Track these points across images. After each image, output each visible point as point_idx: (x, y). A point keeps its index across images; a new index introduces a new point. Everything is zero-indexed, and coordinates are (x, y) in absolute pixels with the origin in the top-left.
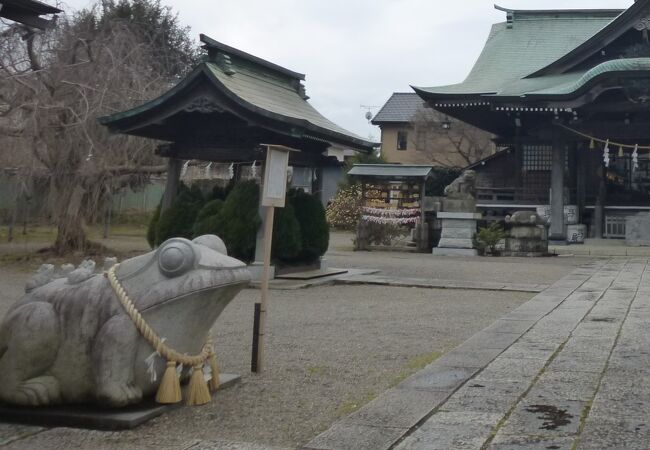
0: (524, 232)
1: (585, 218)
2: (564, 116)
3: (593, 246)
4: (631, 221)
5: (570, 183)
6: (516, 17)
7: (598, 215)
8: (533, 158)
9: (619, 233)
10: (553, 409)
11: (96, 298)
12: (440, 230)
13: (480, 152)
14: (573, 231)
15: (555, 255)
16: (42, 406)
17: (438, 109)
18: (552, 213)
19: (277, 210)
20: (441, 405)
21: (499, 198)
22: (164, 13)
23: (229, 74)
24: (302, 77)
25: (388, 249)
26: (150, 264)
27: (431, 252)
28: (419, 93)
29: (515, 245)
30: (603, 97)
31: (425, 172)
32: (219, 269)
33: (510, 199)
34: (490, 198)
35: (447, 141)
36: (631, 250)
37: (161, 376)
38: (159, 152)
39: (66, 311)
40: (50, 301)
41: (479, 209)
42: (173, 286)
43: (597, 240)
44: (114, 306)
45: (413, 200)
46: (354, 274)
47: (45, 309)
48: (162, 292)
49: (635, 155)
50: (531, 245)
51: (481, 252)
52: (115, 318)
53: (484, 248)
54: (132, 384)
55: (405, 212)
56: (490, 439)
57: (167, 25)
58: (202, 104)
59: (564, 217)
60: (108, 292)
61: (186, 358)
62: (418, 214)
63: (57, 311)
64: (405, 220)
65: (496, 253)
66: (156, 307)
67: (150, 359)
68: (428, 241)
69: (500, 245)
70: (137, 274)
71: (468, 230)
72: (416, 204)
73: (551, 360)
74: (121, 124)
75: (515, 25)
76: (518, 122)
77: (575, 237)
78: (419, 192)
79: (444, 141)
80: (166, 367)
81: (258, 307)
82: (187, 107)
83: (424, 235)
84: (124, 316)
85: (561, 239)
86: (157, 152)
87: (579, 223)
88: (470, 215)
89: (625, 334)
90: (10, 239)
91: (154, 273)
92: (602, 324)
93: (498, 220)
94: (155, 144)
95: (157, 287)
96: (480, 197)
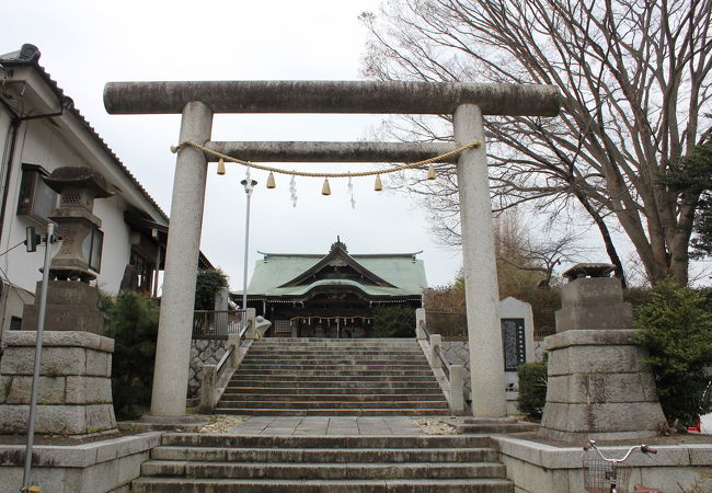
2: (299, 305)
6: (268, 257)
8: (279, 327)
30: (317, 297)
75: (269, 261)
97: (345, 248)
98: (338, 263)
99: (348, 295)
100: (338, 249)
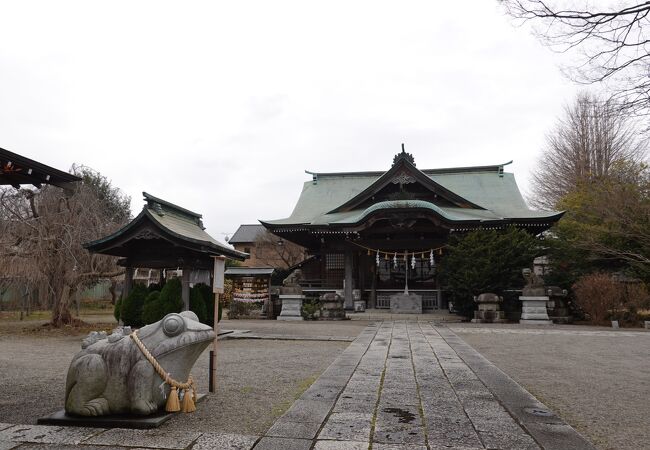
0: (331, 306)
1: (365, 297)
2: (353, 236)
3: (370, 314)
4: (394, 299)
5: (355, 276)
6: (318, 177)
7: (373, 294)
8: (332, 262)
9: (386, 306)
10: (400, 411)
11: (128, 351)
12: (281, 305)
13: (295, 259)
14: (357, 305)
15: (349, 319)
16: (99, 416)
17: (275, 233)
18: (345, 293)
19: (220, 295)
20: (333, 409)
21: (313, 286)
22: (102, 181)
23: (161, 216)
24: (200, 216)
25: (248, 318)
26: (158, 329)
27: (275, 319)
28: (264, 224)
29: (326, 314)
30: (376, 225)
31: (271, 271)
32: (199, 331)
33: (319, 286)
34: (307, 286)
35: (275, 253)
36: (394, 316)
37: (168, 395)
38: (120, 263)
39: (111, 358)
40: (99, 353)
41: (304, 293)
42: (173, 341)
43: (373, 309)
44: (139, 355)
45: (264, 288)
46: (237, 333)
47: (97, 358)
48: (167, 346)
49: (395, 259)
50: (335, 313)
51: (306, 318)
52: (140, 362)
53: (308, 316)
54: (151, 402)
55: (259, 295)
56: (373, 428)
57: (105, 188)
58: (146, 234)
59: (353, 296)
60: (134, 346)
61: (181, 384)
62: (267, 296)
63: (104, 358)
64: (259, 300)
65: (315, 319)
66: (165, 355)
67: (162, 386)
68: (274, 312)
69: (317, 313)
70: (150, 335)
71: (298, 305)
72: (265, 290)
73: (382, 381)
74: (95, 248)
75: (318, 182)
76: (322, 240)
77: (359, 308)
78: (267, 283)
79: (273, 253)
80: (171, 390)
81: (212, 353)
82: (136, 236)
83: (271, 309)
84: (145, 361)
85: (351, 309)
86: (118, 264)
87: (361, 300)
88: (299, 297)
89: (417, 367)
90: (21, 319)
91: (161, 335)
92: (399, 359)
93: (315, 299)
94: (115, 259)
95: (164, 343)
96: (303, 286)
97: (412, 159)
98: (403, 179)
99: (419, 220)
100: (403, 162)
